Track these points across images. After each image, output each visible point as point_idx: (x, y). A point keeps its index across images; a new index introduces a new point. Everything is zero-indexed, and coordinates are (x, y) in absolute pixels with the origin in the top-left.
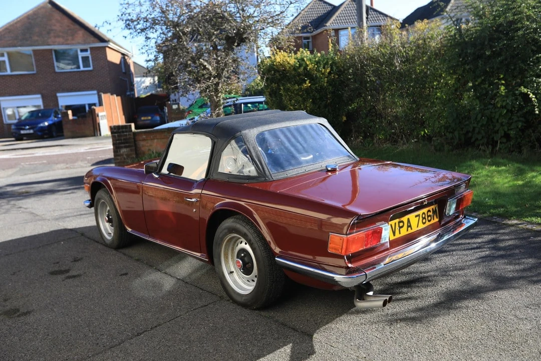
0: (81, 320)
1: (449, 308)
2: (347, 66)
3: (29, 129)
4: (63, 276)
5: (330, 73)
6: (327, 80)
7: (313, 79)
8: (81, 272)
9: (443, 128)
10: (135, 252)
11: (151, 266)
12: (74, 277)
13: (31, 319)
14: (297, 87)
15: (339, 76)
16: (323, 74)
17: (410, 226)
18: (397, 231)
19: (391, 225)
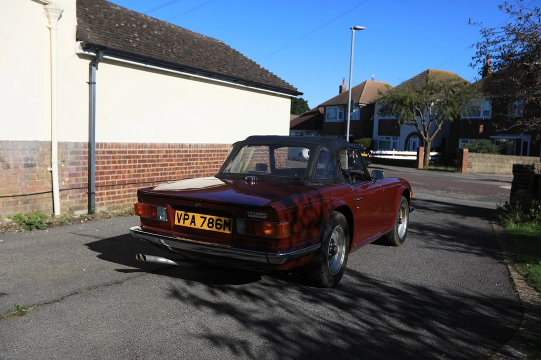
17: (194, 222)
18: (182, 221)
19: (178, 213)
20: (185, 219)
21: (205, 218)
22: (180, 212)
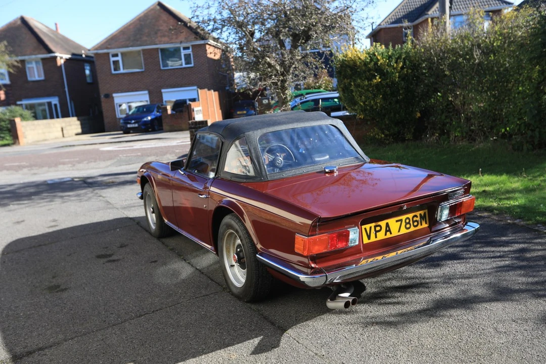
0: (102, 300)
1: (432, 316)
2: (422, 60)
3: (134, 123)
4: (105, 260)
5: (402, 68)
6: (399, 75)
7: (383, 74)
8: (121, 257)
9: (523, 125)
10: (172, 242)
11: (180, 256)
12: (114, 261)
13: (65, 295)
14: (366, 83)
15: (413, 70)
16: (394, 69)
17: (390, 231)
18: (373, 235)
19: (365, 229)
20: (376, 232)
21: (401, 220)
22: (367, 226)
